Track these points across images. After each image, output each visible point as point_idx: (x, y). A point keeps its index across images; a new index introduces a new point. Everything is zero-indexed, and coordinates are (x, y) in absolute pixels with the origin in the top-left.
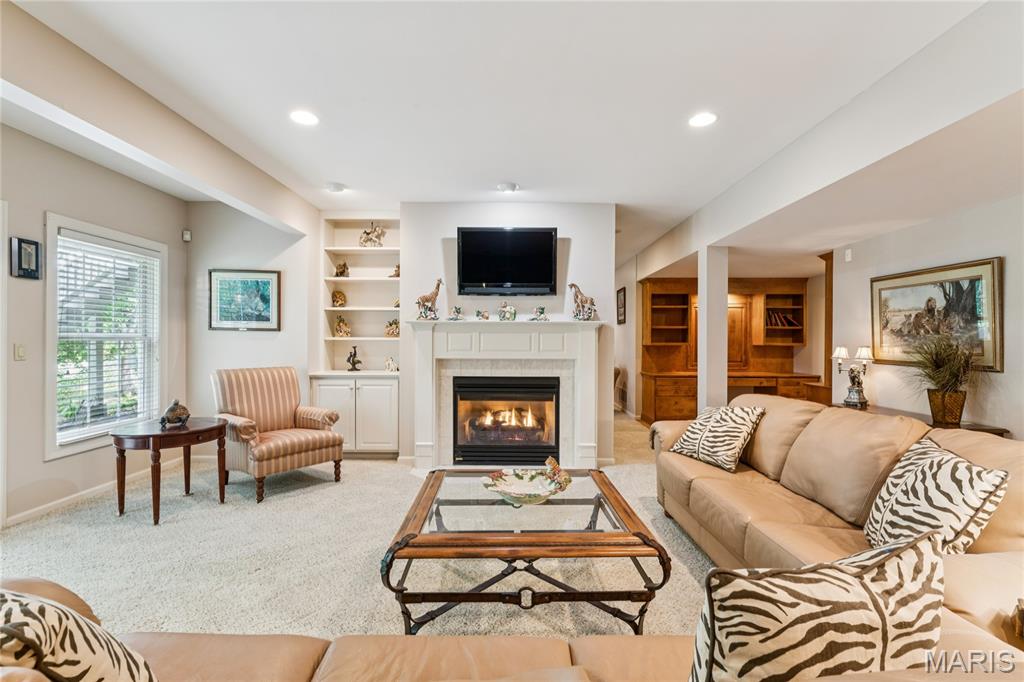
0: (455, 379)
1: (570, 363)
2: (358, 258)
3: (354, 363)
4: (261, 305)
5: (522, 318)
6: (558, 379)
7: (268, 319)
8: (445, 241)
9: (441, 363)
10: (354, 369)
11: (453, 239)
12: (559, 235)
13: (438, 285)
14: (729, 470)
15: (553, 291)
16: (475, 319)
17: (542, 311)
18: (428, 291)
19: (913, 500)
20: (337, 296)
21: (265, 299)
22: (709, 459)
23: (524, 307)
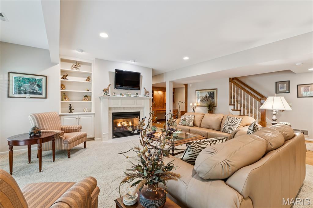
0: (113, 113)
1: (142, 108)
2: (72, 74)
3: (71, 110)
4: (37, 88)
5: (132, 96)
6: (140, 112)
7: (41, 94)
8: (110, 73)
9: (110, 109)
10: (71, 112)
11: (113, 72)
12: (141, 75)
13: (109, 85)
14: (192, 126)
15: (139, 89)
16: (119, 96)
17: (137, 94)
18: (106, 87)
19: (232, 123)
20: (62, 86)
21: (39, 86)
22: (188, 125)
23: (132, 93)
